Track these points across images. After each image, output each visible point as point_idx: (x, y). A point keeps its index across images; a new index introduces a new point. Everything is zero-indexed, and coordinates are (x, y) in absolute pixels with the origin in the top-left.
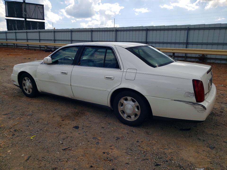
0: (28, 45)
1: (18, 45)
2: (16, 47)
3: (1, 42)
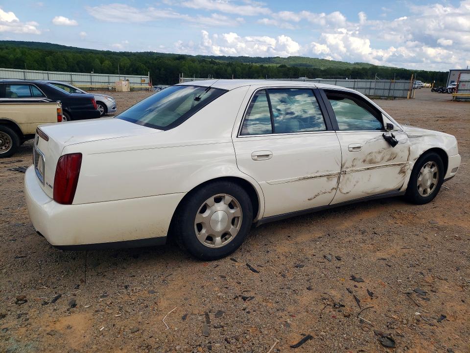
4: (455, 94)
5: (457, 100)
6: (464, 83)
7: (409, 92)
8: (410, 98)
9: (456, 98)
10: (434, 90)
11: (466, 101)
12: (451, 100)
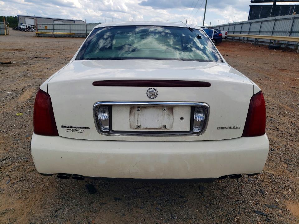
0: (256, 39)
1: (249, 39)
2: (246, 42)
3: (233, 36)
4: (37, 32)
5: (39, 36)
6: (40, 25)
7: (5, 31)
8: (7, 35)
9: (39, 35)
10: (14, 29)
11: (44, 37)
12: (36, 36)
